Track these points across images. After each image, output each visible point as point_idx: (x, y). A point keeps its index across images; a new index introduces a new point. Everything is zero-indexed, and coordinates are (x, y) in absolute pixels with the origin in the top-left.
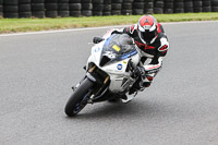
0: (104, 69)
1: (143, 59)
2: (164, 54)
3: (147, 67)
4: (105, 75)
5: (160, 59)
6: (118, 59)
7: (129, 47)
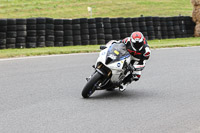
0: (109, 66)
1: (132, 62)
2: (147, 58)
3: (136, 66)
4: (109, 70)
5: (144, 62)
6: (118, 60)
7: (124, 52)
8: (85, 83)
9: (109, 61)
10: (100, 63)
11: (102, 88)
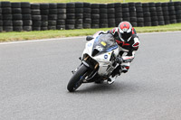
0: (95, 58)
1: (121, 53)
2: (136, 49)
3: (125, 57)
4: (95, 62)
6: (105, 51)
7: (112, 43)
8: (70, 76)
9: (96, 52)
10: (86, 55)
11: (88, 81)
